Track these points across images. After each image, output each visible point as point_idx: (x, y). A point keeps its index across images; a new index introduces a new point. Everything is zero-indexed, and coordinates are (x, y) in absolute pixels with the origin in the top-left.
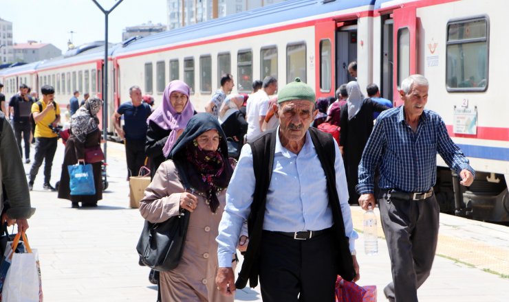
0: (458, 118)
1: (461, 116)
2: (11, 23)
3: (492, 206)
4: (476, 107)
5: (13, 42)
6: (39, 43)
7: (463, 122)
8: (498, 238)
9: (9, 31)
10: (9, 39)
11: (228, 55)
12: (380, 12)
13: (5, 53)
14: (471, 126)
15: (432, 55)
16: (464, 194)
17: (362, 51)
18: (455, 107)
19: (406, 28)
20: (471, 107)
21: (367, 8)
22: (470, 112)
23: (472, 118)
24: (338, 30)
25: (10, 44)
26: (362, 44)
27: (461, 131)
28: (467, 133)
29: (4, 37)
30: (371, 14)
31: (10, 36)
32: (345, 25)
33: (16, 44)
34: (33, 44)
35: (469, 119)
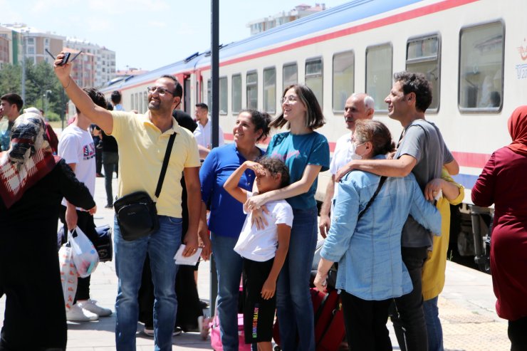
2: (114, 53)
5: (117, 70)
6: (139, 70)
9: (113, 60)
10: (113, 67)
13: (108, 80)
25: (113, 71)
29: (108, 65)
31: (113, 64)
33: (119, 71)
34: (134, 71)
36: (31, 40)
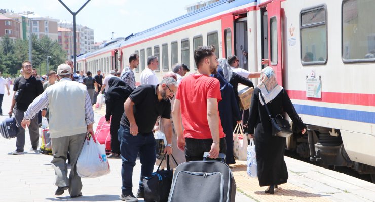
0: (309, 85)
1: (311, 84)
2: (93, 30)
3: (336, 154)
4: (320, 77)
7: (312, 88)
8: (325, 184)
9: (92, 35)
10: (92, 40)
11: (176, 42)
12: (259, 6)
13: (89, 49)
14: (318, 92)
15: (292, 37)
16: (315, 145)
17: (250, 36)
18: (307, 77)
19: (275, 17)
20: (317, 77)
21: (252, 4)
22: (317, 81)
23: (318, 85)
24: (236, 21)
25: (93, 43)
26: (251, 31)
27: (311, 96)
28: (315, 97)
29: (89, 39)
30: (255, 8)
31: (92, 38)
32: (239, 18)
33: (96, 43)
35: (316, 86)
36: (35, 22)
